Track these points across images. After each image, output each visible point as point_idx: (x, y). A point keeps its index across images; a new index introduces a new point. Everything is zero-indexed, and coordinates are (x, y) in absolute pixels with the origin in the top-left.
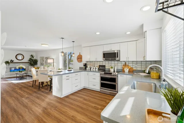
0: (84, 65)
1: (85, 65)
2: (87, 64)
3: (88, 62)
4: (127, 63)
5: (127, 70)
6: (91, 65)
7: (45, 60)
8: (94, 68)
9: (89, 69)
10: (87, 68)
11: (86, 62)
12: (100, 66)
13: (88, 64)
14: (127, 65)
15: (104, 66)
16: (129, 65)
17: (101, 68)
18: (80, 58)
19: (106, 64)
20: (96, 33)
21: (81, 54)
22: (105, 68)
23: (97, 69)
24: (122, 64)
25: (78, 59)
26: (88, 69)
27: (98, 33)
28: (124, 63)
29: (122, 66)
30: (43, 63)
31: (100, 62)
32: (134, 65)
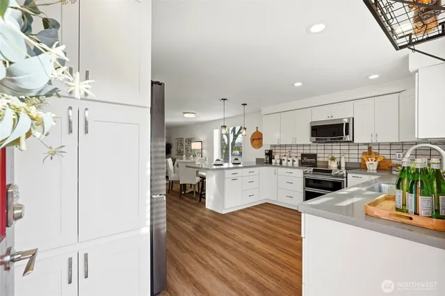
0: (266, 154)
1: (270, 154)
2: (274, 151)
3: (275, 146)
4: (373, 147)
5: (372, 165)
6: (282, 154)
7: (185, 144)
8: (289, 161)
9: (278, 161)
10: (273, 161)
11: (271, 146)
12: (303, 155)
13: (277, 151)
14: (375, 153)
15: (314, 156)
16: (381, 152)
17: (306, 159)
18: (257, 139)
19: (319, 152)
20: (293, 85)
21: (259, 130)
22: (316, 161)
23: (296, 163)
24: (361, 152)
25: (253, 140)
26: (276, 163)
27: (298, 84)
28: (366, 147)
29: (360, 156)
30: (182, 150)
31: (303, 145)
32: (393, 152)
